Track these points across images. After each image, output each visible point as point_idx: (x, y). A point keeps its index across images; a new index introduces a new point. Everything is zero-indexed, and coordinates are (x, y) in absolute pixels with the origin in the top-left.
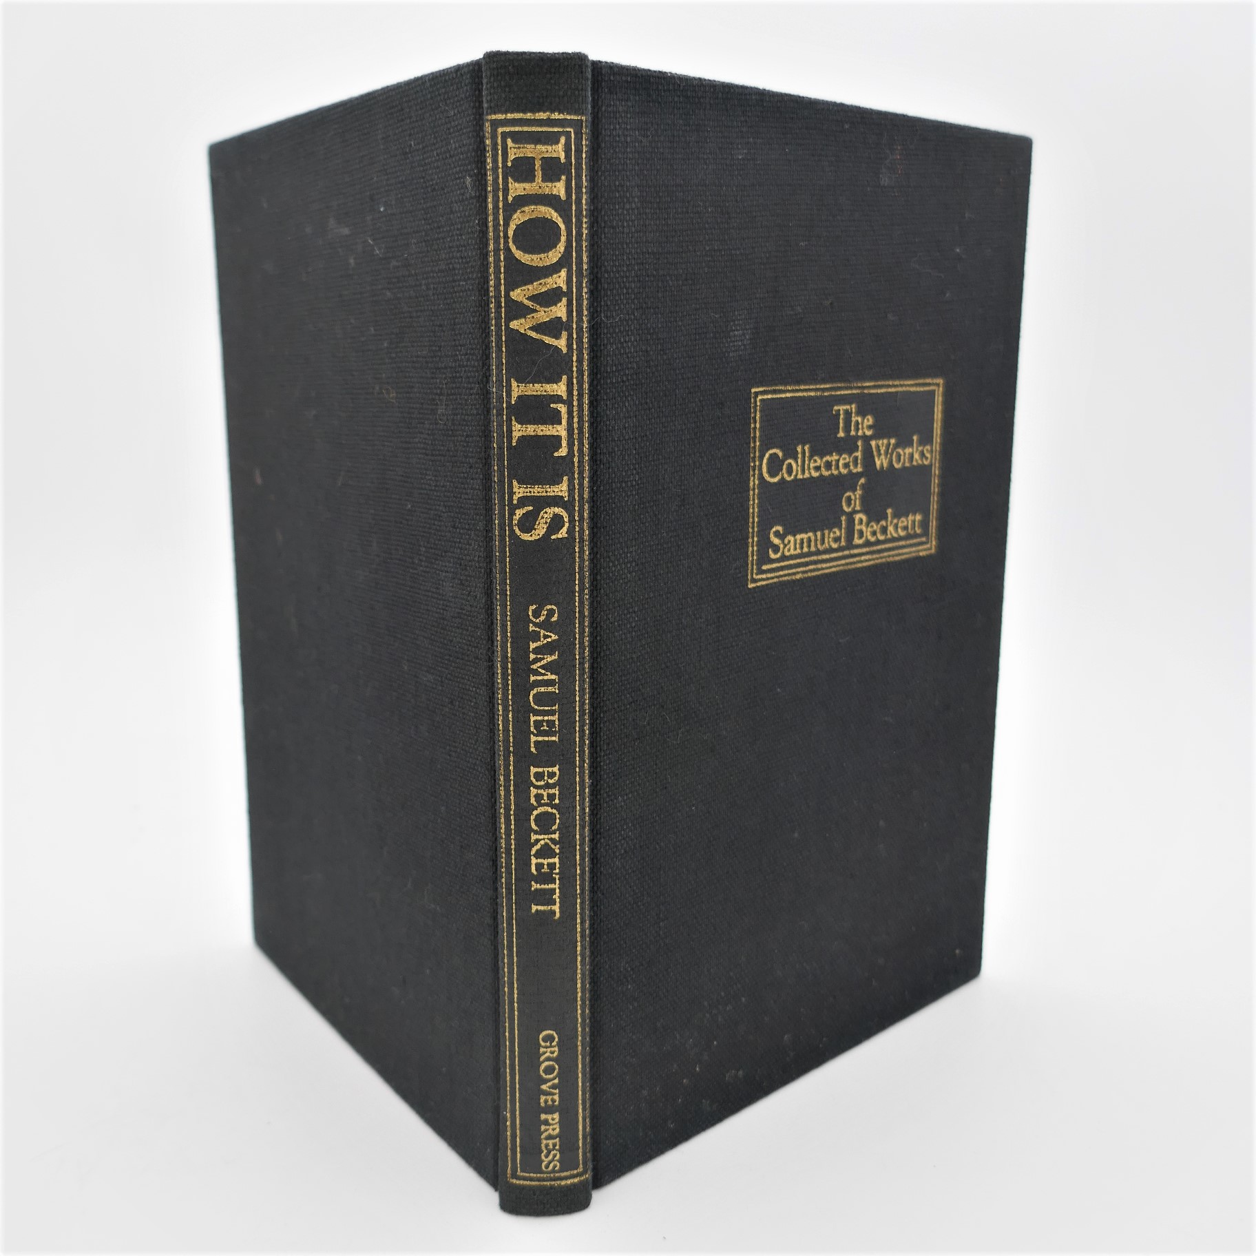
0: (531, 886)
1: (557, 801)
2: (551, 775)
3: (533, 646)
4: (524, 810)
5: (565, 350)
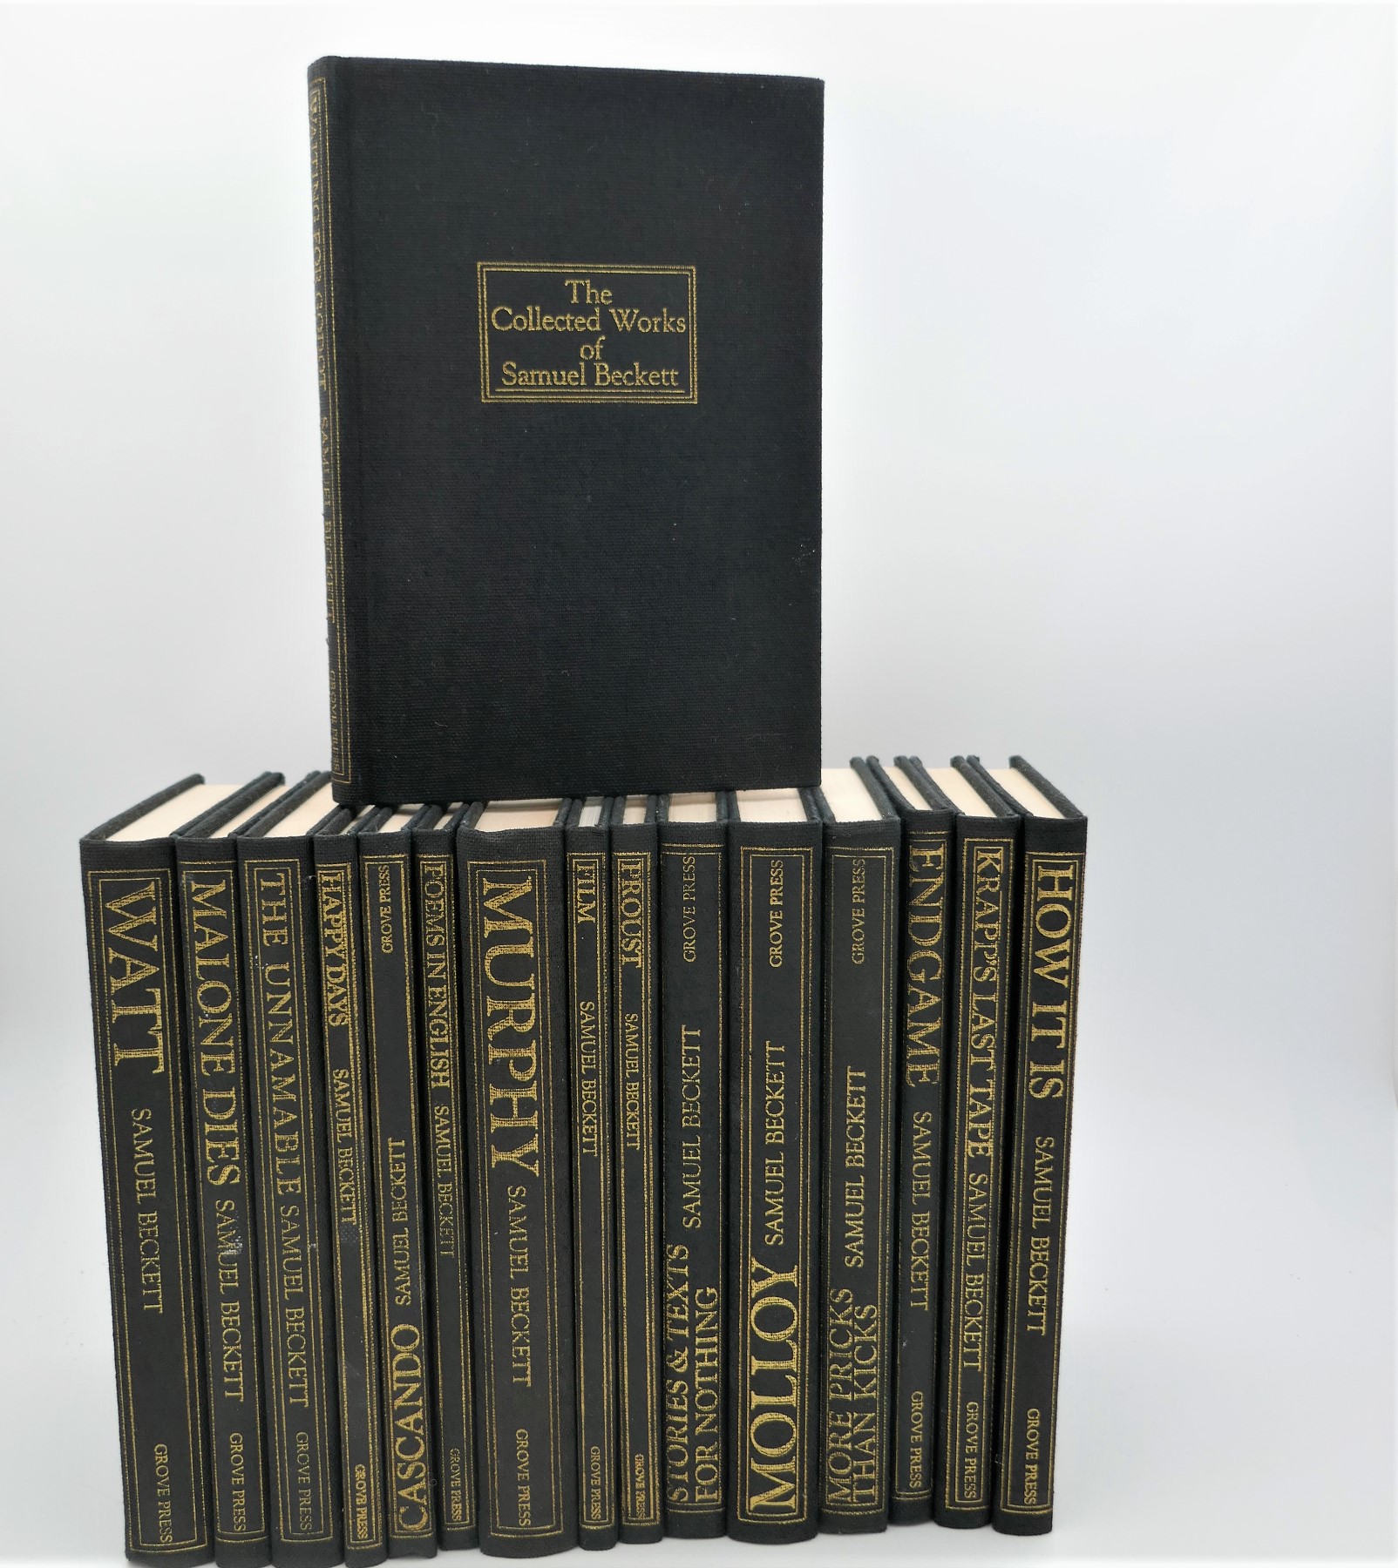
0: (1028, 1313)
1: (1047, 1259)
2: (1045, 1243)
3: (1037, 1162)
4: (1025, 1265)
5: (1066, 986)
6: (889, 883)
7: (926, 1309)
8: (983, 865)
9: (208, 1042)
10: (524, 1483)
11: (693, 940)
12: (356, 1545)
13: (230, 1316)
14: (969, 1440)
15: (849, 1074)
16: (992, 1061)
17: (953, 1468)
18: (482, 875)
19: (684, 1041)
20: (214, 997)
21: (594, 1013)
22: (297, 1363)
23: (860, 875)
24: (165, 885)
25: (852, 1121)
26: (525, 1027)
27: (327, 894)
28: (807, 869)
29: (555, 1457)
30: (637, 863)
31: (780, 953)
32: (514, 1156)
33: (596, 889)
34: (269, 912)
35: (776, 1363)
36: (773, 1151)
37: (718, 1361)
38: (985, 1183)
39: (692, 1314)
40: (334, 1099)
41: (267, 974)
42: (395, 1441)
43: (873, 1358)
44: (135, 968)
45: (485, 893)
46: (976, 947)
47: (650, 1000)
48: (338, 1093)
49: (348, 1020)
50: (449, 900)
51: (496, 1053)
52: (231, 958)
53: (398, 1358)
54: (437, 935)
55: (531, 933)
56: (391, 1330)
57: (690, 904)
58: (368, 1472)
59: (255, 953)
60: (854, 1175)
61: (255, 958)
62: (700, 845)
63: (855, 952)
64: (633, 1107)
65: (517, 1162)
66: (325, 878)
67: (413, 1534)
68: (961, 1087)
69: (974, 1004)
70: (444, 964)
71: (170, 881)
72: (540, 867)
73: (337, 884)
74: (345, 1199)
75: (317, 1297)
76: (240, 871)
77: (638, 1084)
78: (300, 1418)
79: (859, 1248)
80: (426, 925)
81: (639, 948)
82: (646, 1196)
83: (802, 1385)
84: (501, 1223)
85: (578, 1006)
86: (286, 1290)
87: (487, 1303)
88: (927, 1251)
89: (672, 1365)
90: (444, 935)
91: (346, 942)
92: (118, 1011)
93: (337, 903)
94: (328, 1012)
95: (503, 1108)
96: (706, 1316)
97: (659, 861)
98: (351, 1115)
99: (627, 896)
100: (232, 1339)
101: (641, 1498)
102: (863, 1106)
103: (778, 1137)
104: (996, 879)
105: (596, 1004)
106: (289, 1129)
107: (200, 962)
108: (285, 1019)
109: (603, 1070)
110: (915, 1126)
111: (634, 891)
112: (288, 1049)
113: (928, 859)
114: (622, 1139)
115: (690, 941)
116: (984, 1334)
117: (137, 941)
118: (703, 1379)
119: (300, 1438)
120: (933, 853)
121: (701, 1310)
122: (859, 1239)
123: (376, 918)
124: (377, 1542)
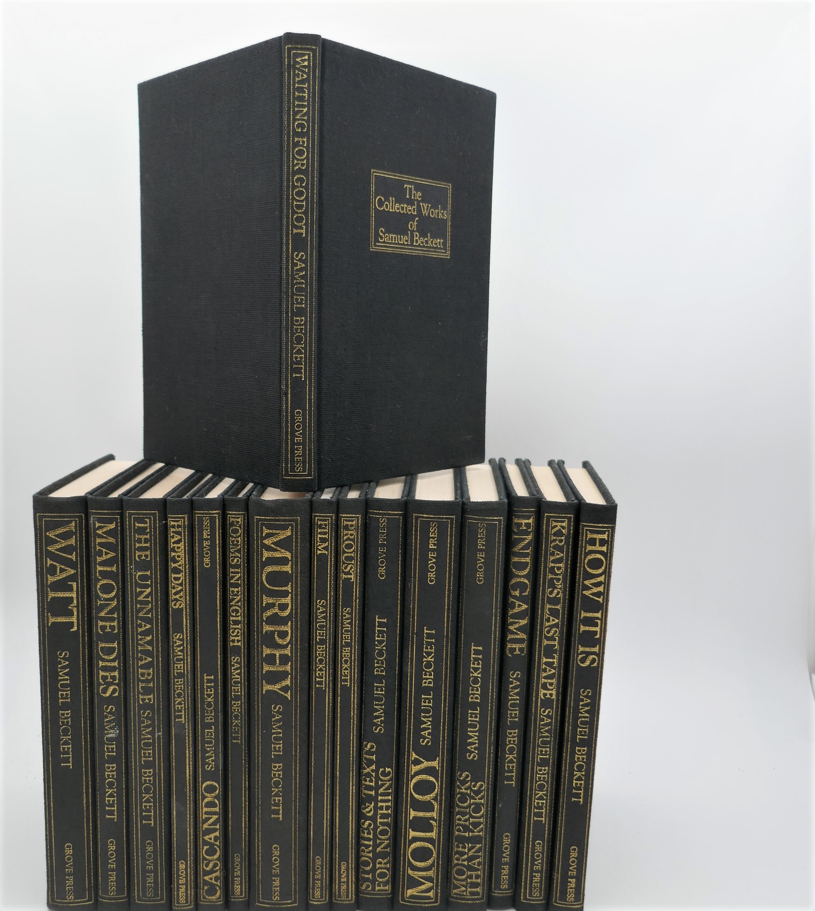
0: (572, 791)
1: (585, 760)
2: (584, 751)
3: (581, 703)
4: (573, 762)
5: (601, 602)
6: (500, 537)
7: (514, 786)
8: (555, 530)
9: (102, 614)
10: (276, 876)
11: (384, 566)
12: (178, 907)
13: (110, 772)
14: (536, 863)
15: (473, 648)
16: (557, 644)
17: (526, 878)
18: (263, 525)
19: (377, 625)
20: (107, 589)
21: (325, 607)
22: (148, 801)
23: (482, 532)
24: (81, 523)
25: (473, 675)
26: (284, 614)
27: (173, 532)
28: (451, 528)
29: (295, 862)
30: (353, 521)
31: (434, 576)
32: (276, 687)
33: (329, 535)
34: (139, 541)
35: (424, 813)
36: (427, 691)
37: (391, 810)
38: (550, 714)
39: (377, 783)
40: (173, 650)
41: (137, 577)
42: (203, 848)
43: (481, 813)
44: (62, 570)
45: (264, 535)
46: (549, 577)
47: (358, 600)
48: (176, 647)
49: (183, 605)
50: (244, 538)
51: (267, 628)
52: (117, 567)
53: (206, 800)
54: (236, 558)
55: (290, 559)
56: (202, 784)
57: (383, 545)
58: (186, 865)
59: (131, 564)
60: (474, 706)
61: (130, 567)
62: (390, 512)
63: (478, 577)
64: (346, 662)
65: (278, 691)
66: (173, 523)
67: (211, 902)
68: (538, 658)
69: (547, 610)
70: (240, 575)
71: (84, 521)
72: (296, 521)
73: (179, 526)
74: (178, 708)
75: (160, 763)
76: (124, 517)
77: (349, 648)
78: (149, 832)
79: (475, 748)
80: (230, 552)
81: (353, 570)
82: (352, 713)
83: (439, 826)
84: (267, 725)
85: (316, 602)
86: (143, 759)
87: (258, 771)
88: (515, 752)
89: (364, 811)
90: (240, 558)
91: (183, 560)
92: (51, 595)
93: (179, 537)
94: (172, 600)
95: (271, 659)
96: (385, 784)
97: (366, 519)
98: (183, 660)
99: (346, 540)
100: (111, 785)
101: (344, 887)
102: (480, 666)
103: (430, 683)
104: (562, 538)
105: (327, 601)
106: (147, 666)
107: (99, 568)
108: (147, 603)
109: (330, 640)
110: (511, 680)
111: (350, 537)
112: (148, 621)
113: (524, 524)
114: (339, 680)
115: (382, 567)
116: (547, 802)
117: (64, 555)
118: (382, 820)
119: (148, 844)
120: (527, 521)
121: (382, 780)
122: (476, 743)
123: (201, 547)
124: (191, 905)
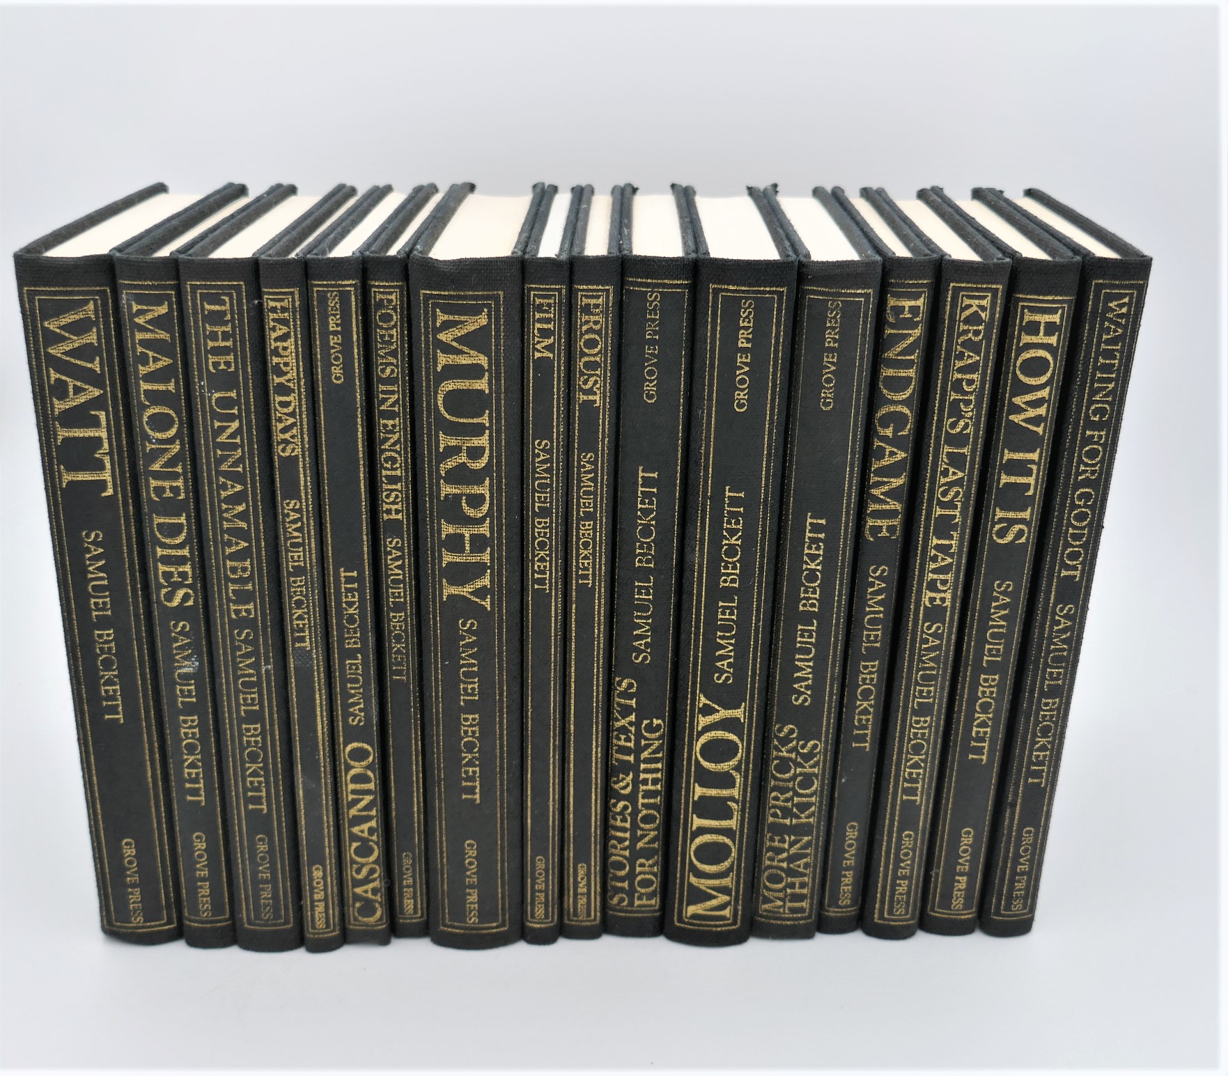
0: (971, 743)
1: (994, 695)
3: (994, 604)
4: (973, 699)
5: (1041, 433)
6: (865, 326)
7: (867, 750)
8: (967, 313)
9: (156, 467)
10: (472, 886)
11: (654, 380)
12: (314, 934)
13: (189, 728)
14: (902, 865)
15: (809, 520)
16: (958, 514)
17: (884, 887)
18: (435, 305)
19: (640, 483)
20: (161, 423)
21: (550, 452)
22: (254, 774)
23: (835, 317)
24: (105, 304)
25: (809, 567)
26: (478, 465)
27: (274, 320)
28: (779, 310)
29: (502, 865)
30: (598, 297)
31: (746, 397)
32: (465, 590)
33: (555, 324)
34: (214, 337)
35: (719, 791)
36: (727, 594)
37: (661, 785)
38: (940, 631)
39: (637, 742)
40: (285, 528)
41: (213, 401)
42: (350, 846)
43: (814, 788)
44: (78, 390)
45: (438, 325)
46: (952, 398)
47: (607, 439)
48: (289, 522)
49: (298, 451)
50: (402, 331)
51: (448, 489)
52: (177, 383)
53: (352, 772)
54: (389, 367)
55: (486, 368)
56: (345, 746)
57: (652, 342)
58: (324, 872)
59: (201, 379)
60: (807, 618)
61: (200, 384)
62: (666, 281)
63: (823, 398)
64: (586, 545)
65: (469, 596)
66: (272, 304)
67: (367, 925)
68: (923, 538)
69: (944, 456)
70: (396, 396)
71: (110, 301)
72: (496, 298)
73: (284, 310)
74: (298, 625)
75: (272, 713)
76: (183, 293)
77: (592, 523)
78: (259, 823)
79: (807, 687)
80: (378, 355)
81: (598, 386)
82: (596, 631)
83: (743, 811)
84: (452, 654)
85: (533, 444)
86: (243, 708)
87: (438, 726)
88: (872, 697)
89: (616, 787)
90: (397, 366)
91: (295, 371)
92: (63, 433)
93: (285, 330)
94: (278, 442)
95: (455, 543)
96: (652, 744)
97: (622, 295)
98: (303, 544)
99: (587, 332)
100: (191, 749)
101: (582, 901)
102: (821, 552)
103: (733, 581)
104: (980, 328)
105: (552, 442)
106: (240, 556)
107: (144, 386)
108: (234, 447)
109: (557, 509)
110: (870, 579)
111: (594, 327)
112: (237, 478)
113: (907, 309)
114: (574, 576)
115: (651, 381)
116: (925, 771)
117: (79, 362)
118: (646, 801)
119: (260, 840)
120: (913, 303)
121: (646, 739)
122: (809, 679)
123: (326, 347)
124: (334, 931)
